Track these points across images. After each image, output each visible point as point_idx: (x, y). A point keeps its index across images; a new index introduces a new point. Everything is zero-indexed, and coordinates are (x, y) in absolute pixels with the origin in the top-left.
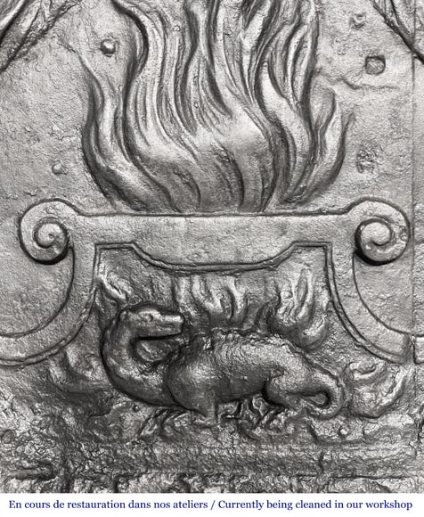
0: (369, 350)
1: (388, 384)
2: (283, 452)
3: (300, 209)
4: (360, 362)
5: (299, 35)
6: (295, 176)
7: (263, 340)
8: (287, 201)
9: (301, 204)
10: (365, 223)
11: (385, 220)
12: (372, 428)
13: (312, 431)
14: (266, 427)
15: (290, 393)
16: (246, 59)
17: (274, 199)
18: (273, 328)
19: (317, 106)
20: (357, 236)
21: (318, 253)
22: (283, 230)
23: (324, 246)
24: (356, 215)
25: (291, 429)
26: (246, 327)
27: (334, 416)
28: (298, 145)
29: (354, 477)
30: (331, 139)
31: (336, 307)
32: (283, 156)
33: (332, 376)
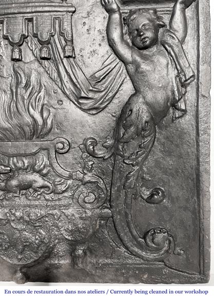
0: (60, 176)
1: (65, 185)
2: (37, 203)
3: (42, 140)
4: (58, 179)
5: (39, 95)
6: (39, 131)
7: (32, 173)
8: (38, 138)
9: (42, 138)
10: (57, 143)
11: (63, 143)
12: (60, 196)
13: (44, 197)
14: (32, 197)
15: (38, 188)
16: (25, 101)
17: (35, 137)
18: (35, 171)
19: (45, 115)
20: (55, 146)
21: (46, 151)
22: (36, 145)
23: (47, 149)
24: (55, 141)
25: (39, 197)
26: (28, 170)
27: (50, 193)
28: (39, 123)
29: (55, 209)
30: (49, 122)
31: (51, 165)
32: (36, 126)
33: (50, 183)
